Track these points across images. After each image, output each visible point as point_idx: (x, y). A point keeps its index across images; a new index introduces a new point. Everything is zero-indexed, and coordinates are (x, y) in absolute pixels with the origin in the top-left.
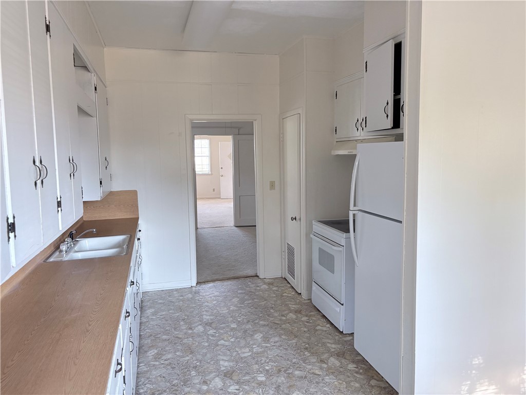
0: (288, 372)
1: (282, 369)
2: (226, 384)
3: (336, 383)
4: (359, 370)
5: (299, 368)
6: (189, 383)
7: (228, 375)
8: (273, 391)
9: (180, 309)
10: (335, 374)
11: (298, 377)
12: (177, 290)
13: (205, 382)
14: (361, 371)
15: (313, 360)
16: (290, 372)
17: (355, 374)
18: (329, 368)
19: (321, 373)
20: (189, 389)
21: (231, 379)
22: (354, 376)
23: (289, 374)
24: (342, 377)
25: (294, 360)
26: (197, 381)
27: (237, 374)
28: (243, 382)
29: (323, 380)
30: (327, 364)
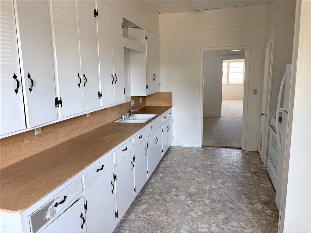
0: (225, 203)
1: (222, 201)
2: (186, 199)
3: (251, 217)
4: (273, 215)
5: (233, 203)
6: (169, 193)
7: (191, 195)
8: (209, 210)
9: (186, 158)
10: (254, 213)
11: (229, 207)
12: (190, 148)
13: (177, 196)
14: (274, 216)
15: (245, 201)
16: (226, 203)
17: (268, 217)
18: (252, 208)
19: (245, 209)
20: (167, 196)
21: (191, 198)
22: (267, 217)
23: (225, 204)
24: (258, 215)
25: (233, 198)
26: (173, 194)
27: (195, 196)
28: (196, 201)
29: (243, 213)
30: (253, 206)
